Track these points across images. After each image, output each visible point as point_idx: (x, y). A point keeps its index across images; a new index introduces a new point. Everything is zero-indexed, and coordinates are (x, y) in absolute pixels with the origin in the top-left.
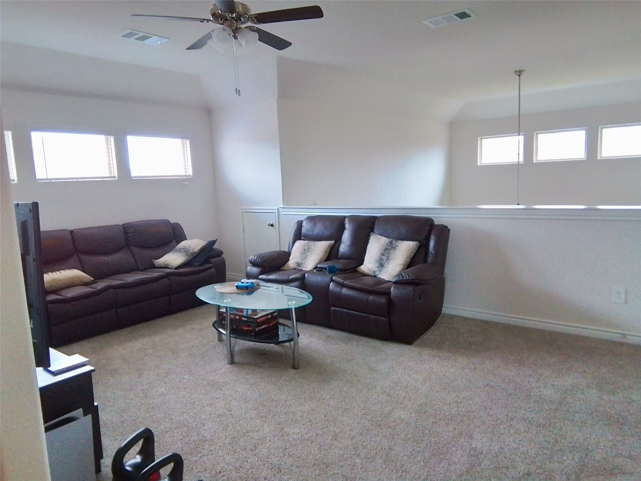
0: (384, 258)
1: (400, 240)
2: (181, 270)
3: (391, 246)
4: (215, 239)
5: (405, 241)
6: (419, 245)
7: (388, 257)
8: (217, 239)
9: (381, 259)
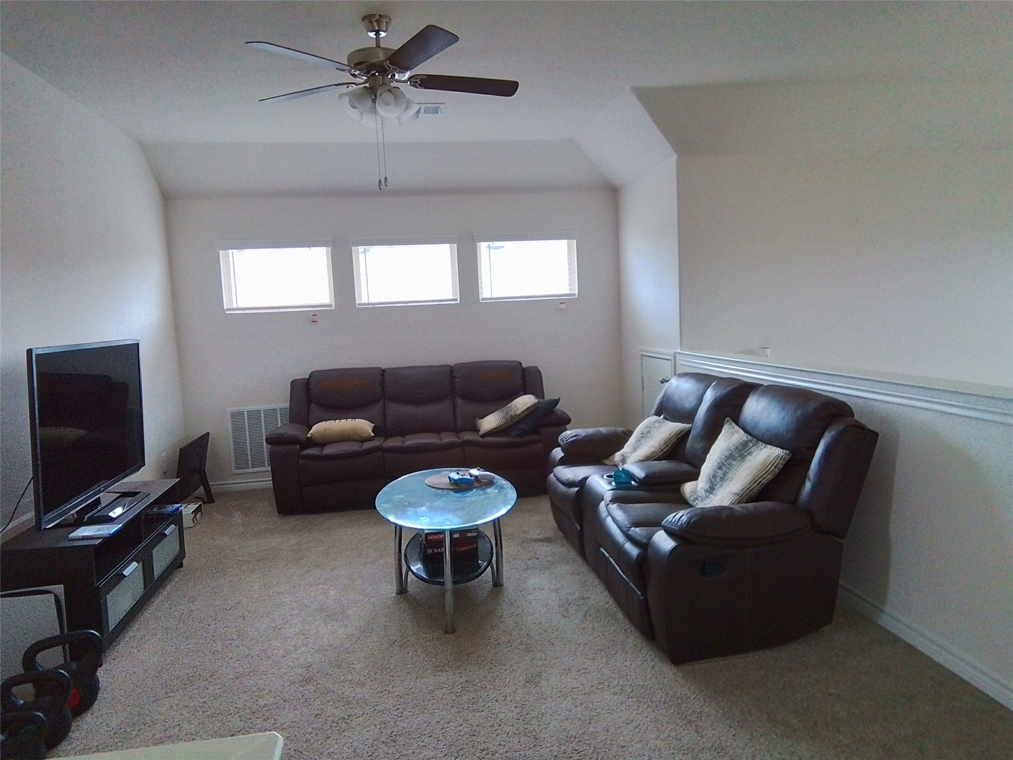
0: (720, 473)
1: (764, 442)
2: (489, 439)
3: (740, 451)
4: (558, 398)
5: (769, 446)
6: (788, 458)
7: (725, 474)
8: (560, 398)
9: (714, 476)
